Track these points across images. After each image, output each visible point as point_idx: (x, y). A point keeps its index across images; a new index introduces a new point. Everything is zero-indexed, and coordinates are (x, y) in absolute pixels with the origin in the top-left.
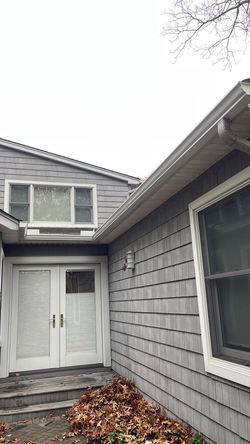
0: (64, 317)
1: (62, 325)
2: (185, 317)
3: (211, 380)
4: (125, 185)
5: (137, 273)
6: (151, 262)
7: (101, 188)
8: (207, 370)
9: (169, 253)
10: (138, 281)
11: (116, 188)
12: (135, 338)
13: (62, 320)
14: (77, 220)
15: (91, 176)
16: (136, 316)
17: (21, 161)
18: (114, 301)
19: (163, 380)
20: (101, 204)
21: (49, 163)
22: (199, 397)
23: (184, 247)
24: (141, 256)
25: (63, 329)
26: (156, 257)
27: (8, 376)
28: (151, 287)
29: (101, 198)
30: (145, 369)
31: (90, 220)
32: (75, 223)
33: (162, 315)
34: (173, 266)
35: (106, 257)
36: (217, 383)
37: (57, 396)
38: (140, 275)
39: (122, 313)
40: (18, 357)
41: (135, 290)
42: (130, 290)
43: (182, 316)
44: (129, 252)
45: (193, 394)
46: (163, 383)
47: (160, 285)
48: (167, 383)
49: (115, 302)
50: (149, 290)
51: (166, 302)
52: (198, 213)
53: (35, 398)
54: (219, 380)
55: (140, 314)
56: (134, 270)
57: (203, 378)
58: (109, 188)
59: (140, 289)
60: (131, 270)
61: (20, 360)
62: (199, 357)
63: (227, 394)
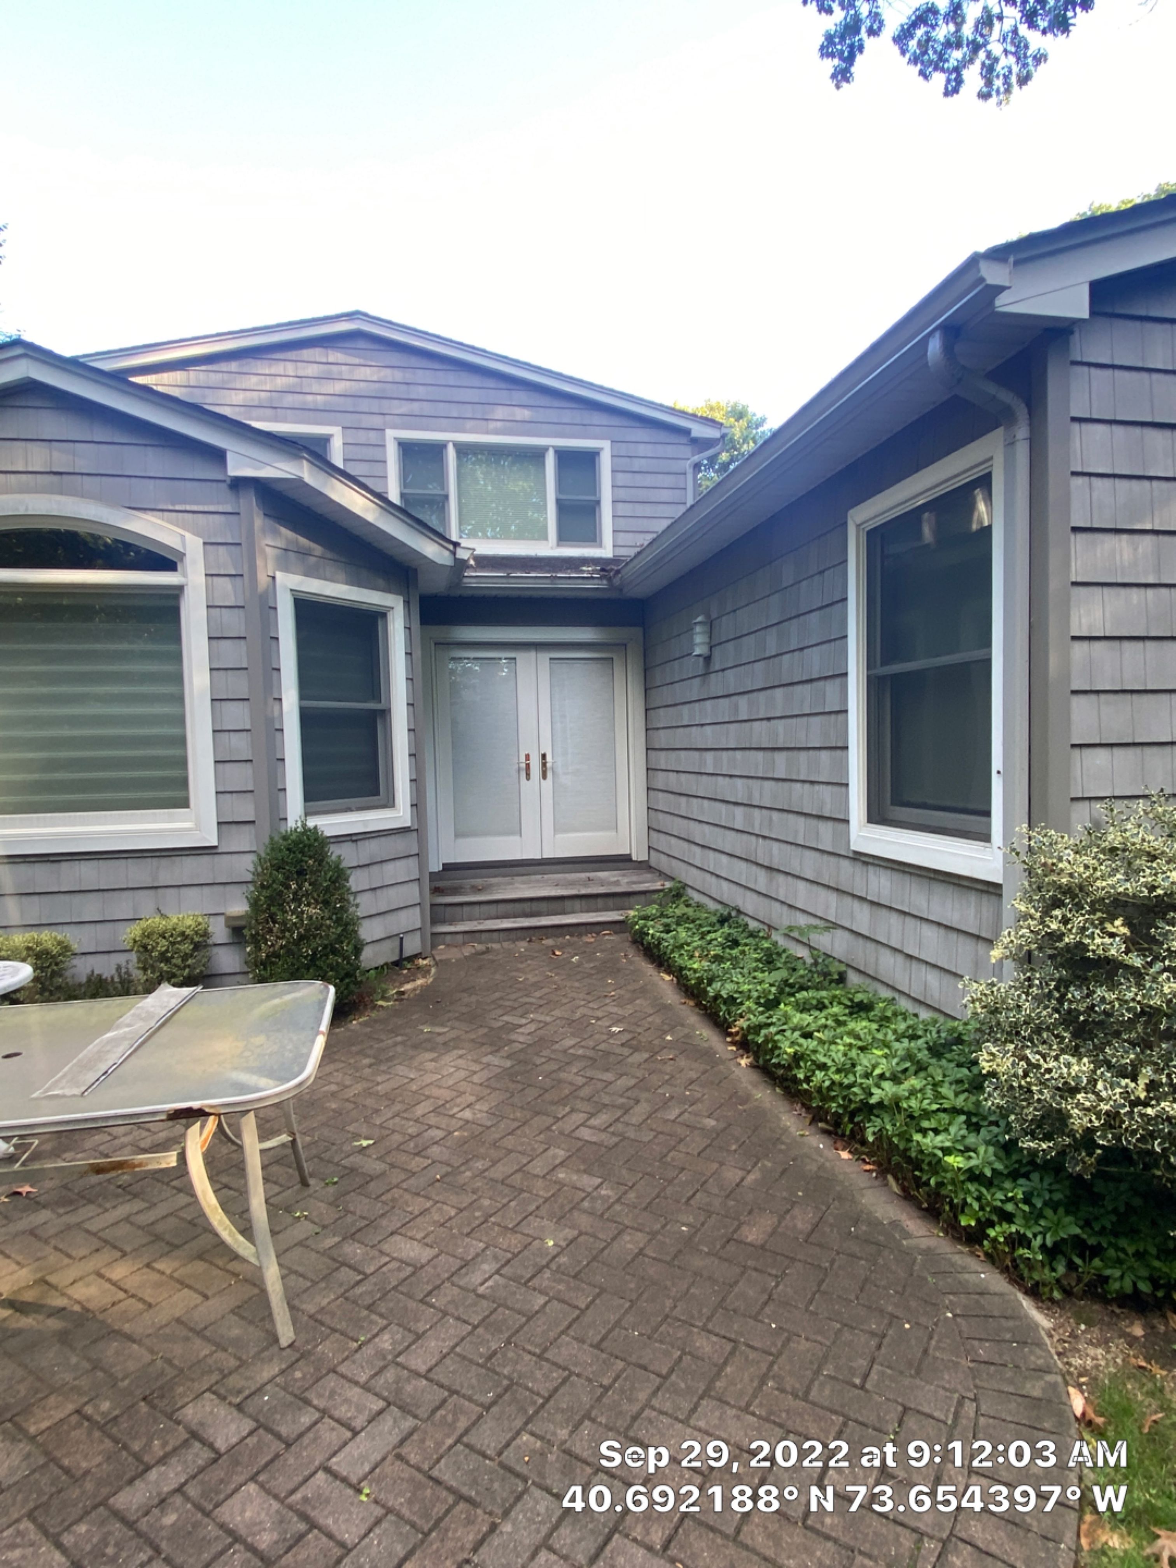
0: (549, 758)
1: (544, 776)
2: (817, 753)
3: (860, 864)
4: (684, 440)
5: (716, 665)
6: (750, 640)
7: (623, 449)
8: (853, 848)
9: (794, 621)
10: (716, 684)
11: (661, 451)
12: (706, 802)
13: (544, 765)
14: (563, 538)
15: (598, 418)
16: (709, 756)
17: (421, 376)
18: (658, 729)
19: (762, 874)
20: (623, 494)
21: (491, 383)
22: (833, 897)
23: (827, 610)
24: (726, 628)
25: (548, 784)
26: (763, 632)
27: (441, 868)
28: (746, 697)
29: (622, 478)
30: (724, 859)
31: (593, 538)
32: (558, 545)
33: (769, 754)
34: (802, 649)
35: (637, 631)
36: (871, 868)
37: (543, 906)
38: (723, 670)
39: (677, 752)
40: (457, 835)
41: (708, 703)
42: (697, 704)
43: (811, 752)
44: (700, 619)
45: (823, 893)
46: (761, 880)
47: (769, 692)
48: (771, 880)
49: (661, 732)
50: (743, 701)
51: (780, 725)
52: (869, 533)
53: (502, 908)
54: (876, 862)
55: (719, 753)
56: (708, 659)
57: (845, 863)
58: (642, 450)
59: (721, 701)
60: (701, 659)
61: (461, 841)
62: (841, 826)
63: (888, 884)
